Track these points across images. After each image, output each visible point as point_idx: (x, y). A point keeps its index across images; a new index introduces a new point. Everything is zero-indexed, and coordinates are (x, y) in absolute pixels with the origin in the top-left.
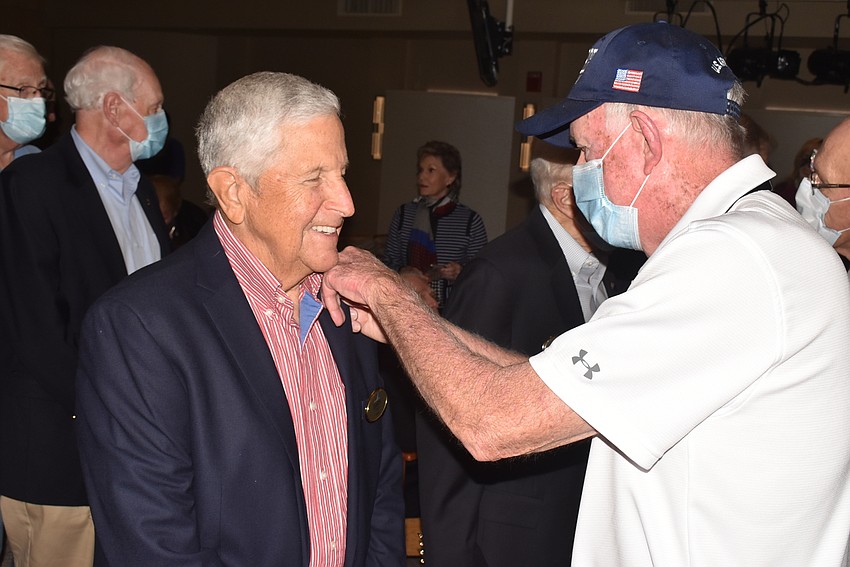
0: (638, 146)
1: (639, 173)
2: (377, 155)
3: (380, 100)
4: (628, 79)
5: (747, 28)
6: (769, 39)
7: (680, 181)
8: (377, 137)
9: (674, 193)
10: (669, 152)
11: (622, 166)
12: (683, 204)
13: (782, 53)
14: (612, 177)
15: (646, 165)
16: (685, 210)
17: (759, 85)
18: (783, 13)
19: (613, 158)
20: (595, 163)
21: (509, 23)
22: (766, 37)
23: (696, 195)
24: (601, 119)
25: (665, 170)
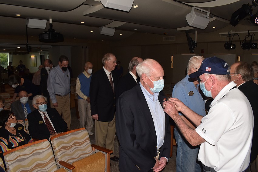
0: (211, 81)
1: (211, 85)
2: (172, 67)
3: (172, 57)
4: (208, 69)
5: (246, 38)
6: (251, 41)
7: (218, 87)
8: (172, 64)
9: (217, 89)
10: (216, 82)
11: (208, 84)
12: (219, 91)
13: (253, 43)
14: (206, 86)
15: (212, 84)
16: (219, 92)
17: (249, 50)
18: (253, 35)
19: (206, 83)
20: (203, 83)
21: (196, 41)
22: (250, 40)
23: (221, 89)
24: (204, 76)
25: (216, 85)
